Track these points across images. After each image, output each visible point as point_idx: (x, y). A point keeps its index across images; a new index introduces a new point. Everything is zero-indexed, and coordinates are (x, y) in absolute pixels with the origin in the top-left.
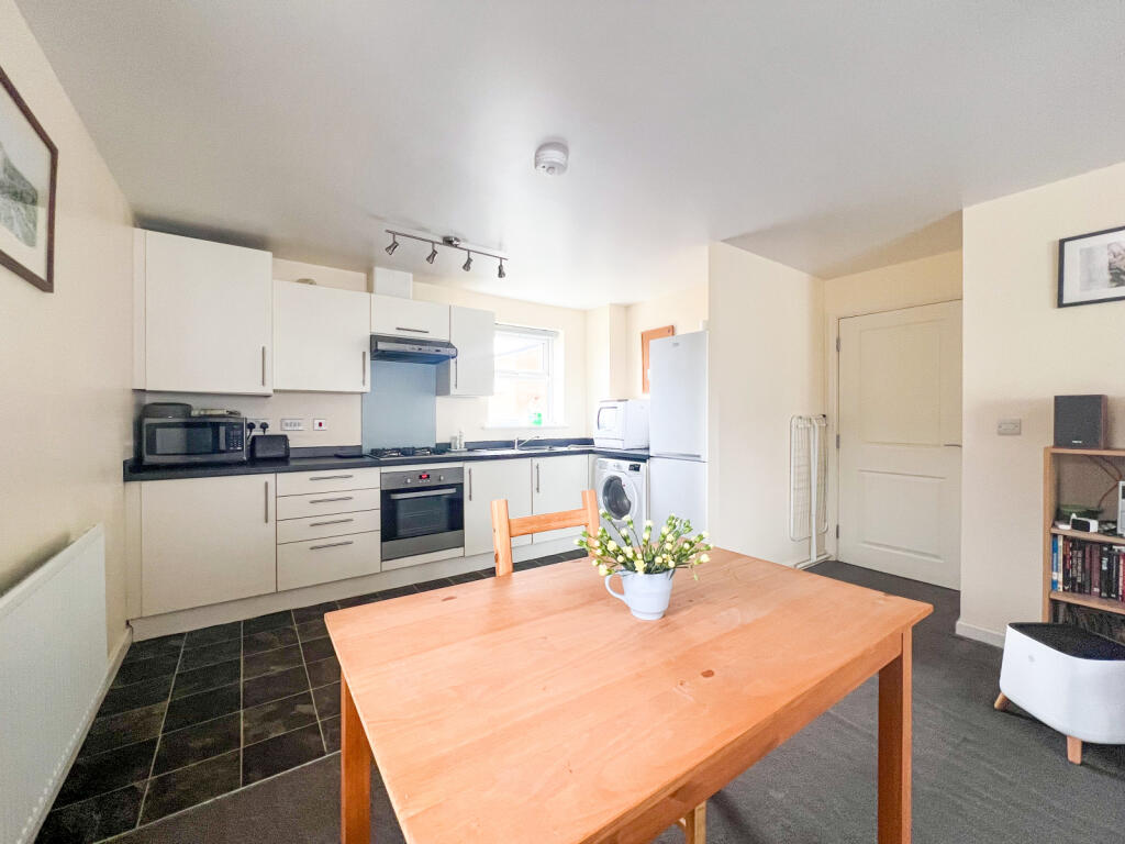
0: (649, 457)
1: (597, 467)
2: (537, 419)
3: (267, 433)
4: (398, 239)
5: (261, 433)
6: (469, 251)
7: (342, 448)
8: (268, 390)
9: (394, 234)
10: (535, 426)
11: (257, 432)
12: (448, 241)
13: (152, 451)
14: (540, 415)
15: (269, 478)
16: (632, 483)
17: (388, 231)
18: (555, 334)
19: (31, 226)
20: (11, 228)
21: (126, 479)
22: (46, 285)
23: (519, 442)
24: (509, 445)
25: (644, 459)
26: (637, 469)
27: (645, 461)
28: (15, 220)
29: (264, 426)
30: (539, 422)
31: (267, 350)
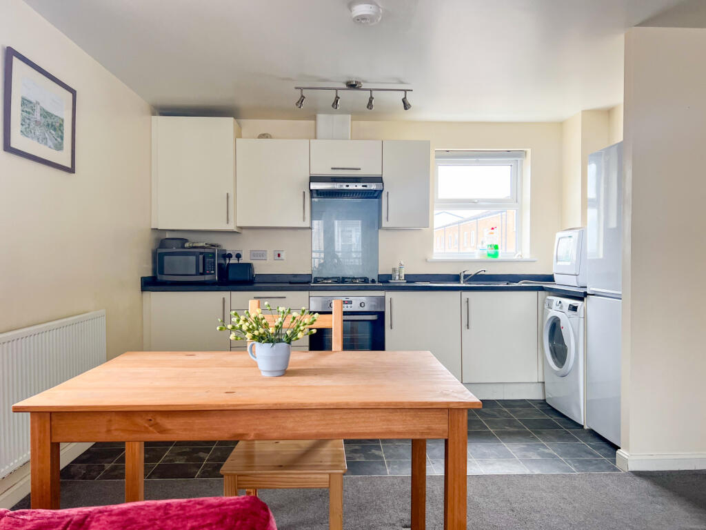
0: (586, 294)
1: (546, 307)
2: (492, 251)
3: (240, 262)
4: (305, 93)
5: (236, 262)
6: (371, 90)
7: (295, 276)
8: (231, 227)
9: (301, 89)
10: (490, 258)
11: (233, 261)
12: (352, 86)
13: (162, 273)
14: (496, 247)
15: (226, 294)
16: (569, 324)
17: (297, 88)
18: (521, 154)
19: (59, 139)
20: (46, 144)
21: (143, 290)
22: (71, 170)
23: (465, 276)
24: (457, 278)
25: (582, 297)
26: (574, 309)
27: (581, 299)
28: (48, 140)
29: (238, 256)
30: (496, 254)
31: (229, 195)
